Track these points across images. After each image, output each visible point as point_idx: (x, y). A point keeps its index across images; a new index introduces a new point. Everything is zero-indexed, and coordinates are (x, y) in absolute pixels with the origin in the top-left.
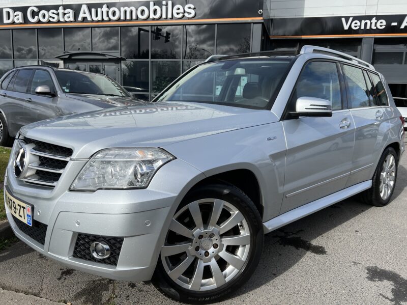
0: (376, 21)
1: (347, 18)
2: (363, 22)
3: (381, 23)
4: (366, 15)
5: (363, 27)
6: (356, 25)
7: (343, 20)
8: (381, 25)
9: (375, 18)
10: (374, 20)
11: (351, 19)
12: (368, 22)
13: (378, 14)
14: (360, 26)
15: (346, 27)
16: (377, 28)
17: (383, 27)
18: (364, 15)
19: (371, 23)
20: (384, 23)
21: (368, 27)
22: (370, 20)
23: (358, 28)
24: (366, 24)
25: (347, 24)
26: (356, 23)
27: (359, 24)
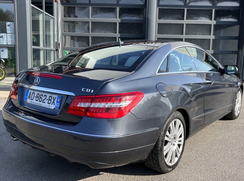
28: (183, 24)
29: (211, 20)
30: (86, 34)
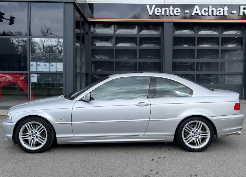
0: (173, 9)
1: (151, 6)
2: (163, 9)
3: (177, 10)
4: (165, 4)
5: (163, 14)
6: (158, 11)
7: (148, 6)
8: (178, 11)
9: (172, 7)
10: (171, 8)
11: (154, 6)
12: (167, 9)
13: (174, 3)
14: (161, 12)
15: (151, 13)
16: (174, 15)
17: (179, 14)
18: (163, 3)
19: (170, 10)
20: (179, 11)
21: (168, 14)
22: (169, 8)
23: (159, 14)
24: (166, 10)
25: (151, 10)
26: (158, 10)
27: (160, 11)
28: (195, 50)
29: (219, 45)
30: (111, 60)
